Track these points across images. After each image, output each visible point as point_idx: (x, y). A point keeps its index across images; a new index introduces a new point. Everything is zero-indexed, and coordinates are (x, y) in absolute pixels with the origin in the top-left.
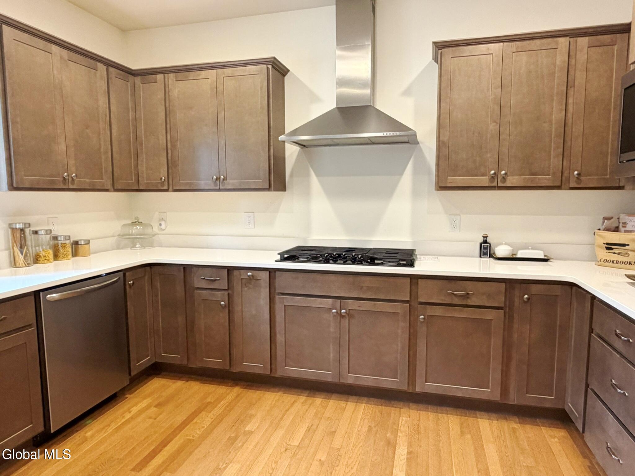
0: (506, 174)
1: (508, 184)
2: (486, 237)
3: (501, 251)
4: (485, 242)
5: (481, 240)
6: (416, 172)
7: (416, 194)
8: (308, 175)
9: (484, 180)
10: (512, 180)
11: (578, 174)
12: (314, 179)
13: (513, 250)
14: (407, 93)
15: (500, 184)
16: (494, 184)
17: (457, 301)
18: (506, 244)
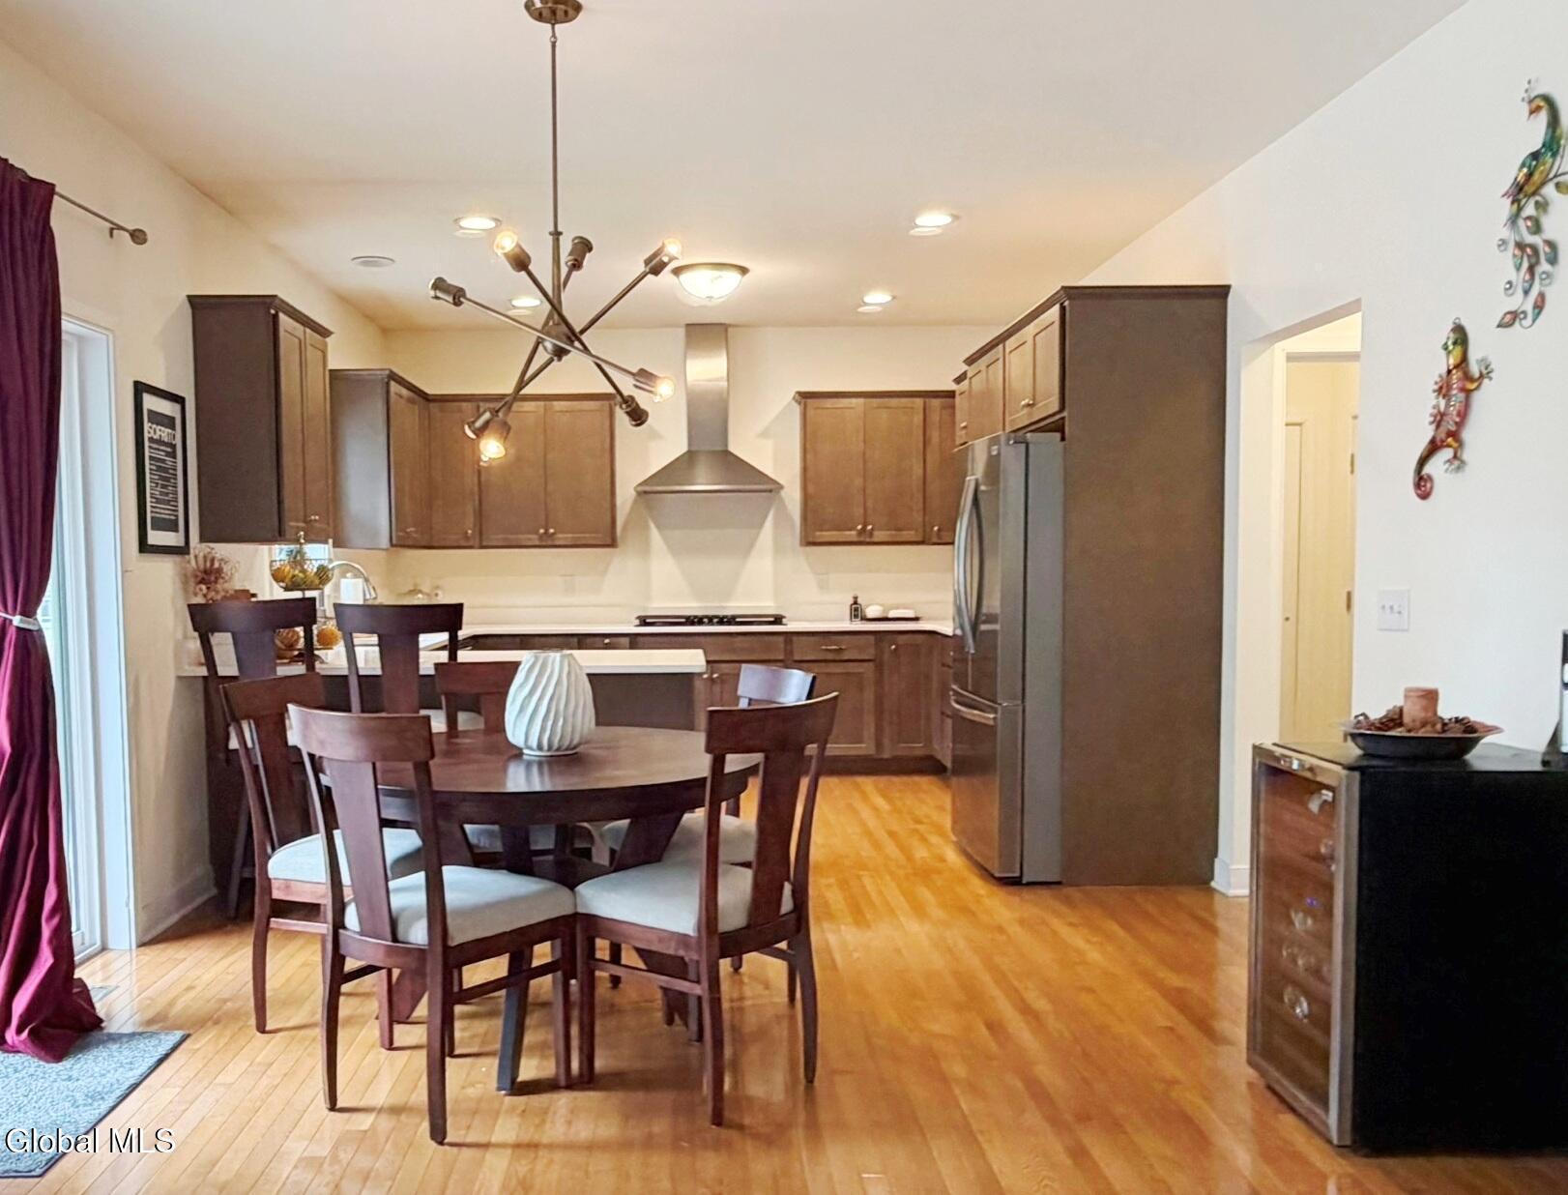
0: (872, 529)
1: (876, 539)
2: (856, 598)
3: (872, 611)
4: (855, 603)
5: (851, 601)
6: (776, 525)
7: (778, 549)
8: (647, 528)
9: (852, 535)
10: (879, 536)
11: (939, 530)
12: (654, 533)
13: (884, 611)
14: (765, 434)
15: (868, 540)
16: (862, 539)
17: (830, 656)
18: (877, 604)
